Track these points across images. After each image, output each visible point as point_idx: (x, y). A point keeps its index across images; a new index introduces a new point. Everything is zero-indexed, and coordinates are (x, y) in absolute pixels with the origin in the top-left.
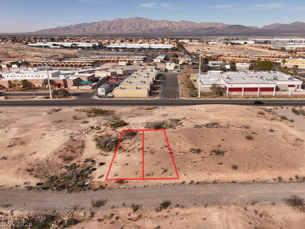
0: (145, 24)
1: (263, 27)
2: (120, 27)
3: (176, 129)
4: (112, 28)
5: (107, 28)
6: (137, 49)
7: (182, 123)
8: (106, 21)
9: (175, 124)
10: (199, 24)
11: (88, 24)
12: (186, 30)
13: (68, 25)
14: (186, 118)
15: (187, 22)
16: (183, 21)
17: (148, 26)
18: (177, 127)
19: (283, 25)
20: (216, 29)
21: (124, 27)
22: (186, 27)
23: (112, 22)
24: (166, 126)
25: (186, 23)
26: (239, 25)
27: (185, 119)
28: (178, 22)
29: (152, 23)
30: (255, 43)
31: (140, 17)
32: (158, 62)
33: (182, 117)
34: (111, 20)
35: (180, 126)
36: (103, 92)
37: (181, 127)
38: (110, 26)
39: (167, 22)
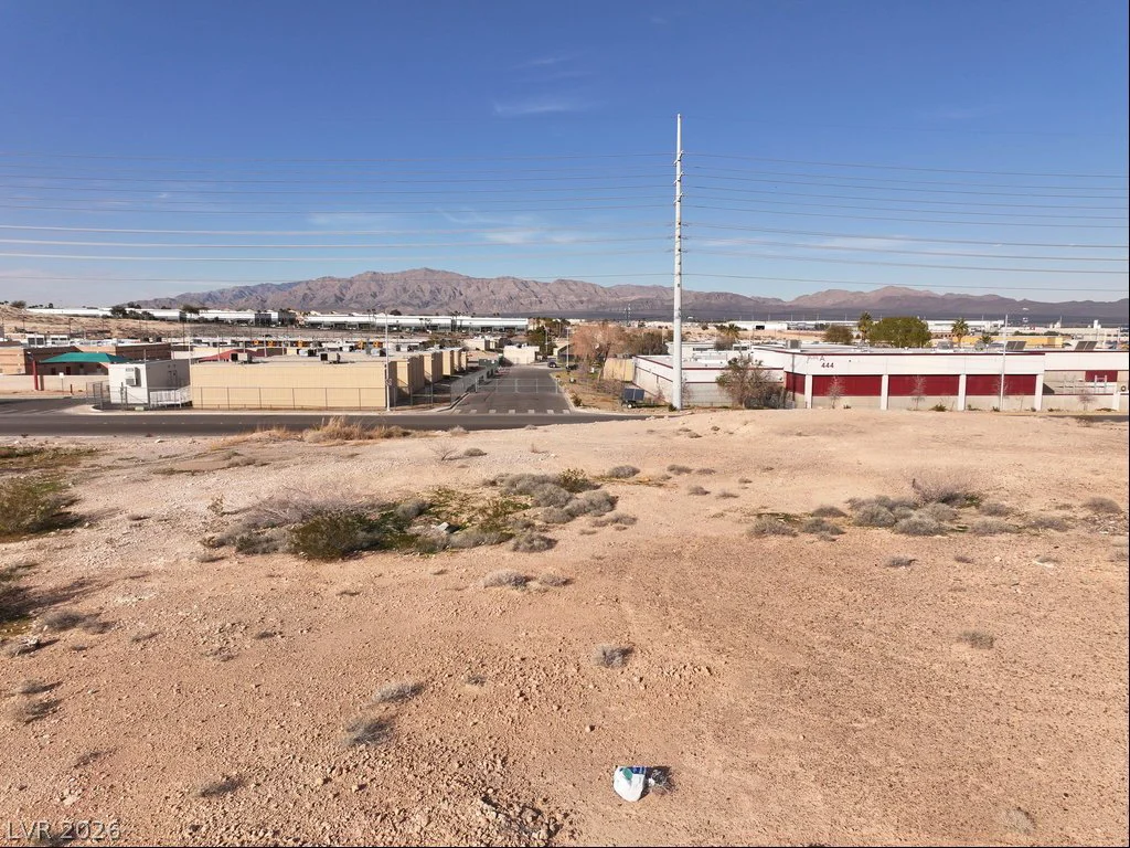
0: (449, 288)
1: (797, 299)
2: (374, 296)
3: (549, 554)
4: (348, 297)
5: (333, 299)
6: (410, 328)
7: (612, 502)
8: (332, 279)
9: (540, 511)
10: (609, 289)
11: (274, 288)
12: (572, 305)
13: (214, 290)
14: (635, 472)
15: (575, 283)
16: (561, 282)
17: (457, 294)
18: (567, 534)
19: (853, 294)
20: (659, 302)
21: (386, 294)
22: (573, 298)
23: (351, 282)
24: (453, 529)
25: (574, 287)
26: (726, 294)
27: (631, 479)
28: (546, 284)
29: (469, 286)
30: (789, 329)
31: (434, 268)
32: (477, 349)
33: (606, 467)
34: (349, 277)
35: (603, 524)
36: (138, 383)
37: (610, 529)
38: (344, 291)
39: (515, 281)
